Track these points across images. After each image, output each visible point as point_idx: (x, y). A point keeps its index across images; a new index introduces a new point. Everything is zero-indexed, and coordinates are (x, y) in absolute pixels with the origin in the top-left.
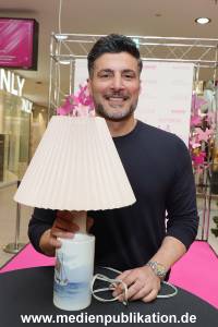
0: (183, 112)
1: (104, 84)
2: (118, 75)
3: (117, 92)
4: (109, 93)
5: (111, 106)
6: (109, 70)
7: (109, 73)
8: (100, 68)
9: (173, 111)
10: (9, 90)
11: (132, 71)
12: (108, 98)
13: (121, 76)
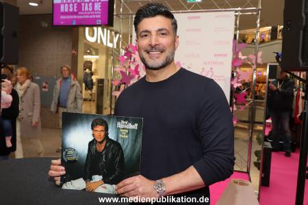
2: (154, 33)
3: (153, 47)
4: (149, 49)
5: (150, 58)
6: (147, 31)
7: (147, 33)
8: (141, 30)
9: (215, 55)
10: (105, 44)
11: (165, 29)
12: (148, 53)
13: (157, 34)
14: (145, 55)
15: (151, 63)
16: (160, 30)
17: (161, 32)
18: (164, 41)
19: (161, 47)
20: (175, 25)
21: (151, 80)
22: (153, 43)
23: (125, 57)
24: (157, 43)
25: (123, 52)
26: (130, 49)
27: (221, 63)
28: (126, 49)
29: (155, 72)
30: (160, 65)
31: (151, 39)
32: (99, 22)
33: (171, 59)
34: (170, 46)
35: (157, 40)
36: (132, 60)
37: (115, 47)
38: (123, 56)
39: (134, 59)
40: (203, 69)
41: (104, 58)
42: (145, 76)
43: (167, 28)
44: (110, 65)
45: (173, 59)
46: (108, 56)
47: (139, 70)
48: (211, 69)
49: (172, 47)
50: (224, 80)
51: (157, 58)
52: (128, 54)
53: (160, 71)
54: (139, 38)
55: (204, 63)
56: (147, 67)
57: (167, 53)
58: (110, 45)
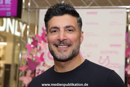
0: (120, 45)
1: (53, 37)
2: (62, 30)
3: (61, 42)
4: (57, 43)
5: (59, 51)
7: (56, 29)
9: (111, 45)
10: (13, 32)
11: (72, 26)
12: (57, 46)
13: (65, 31)
14: (54, 49)
15: (59, 55)
16: (67, 27)
17: (69, 29)
18: (71, 36)
19: (68, 41)
20: (80, 22)
21: (59, 70)
22: (62, 38)
23: (32, 46)
24: (65, 38)
25: (30, 41)
26: (37, 39)
27: (116, 52)
28: (33, 38)
29: (63, 63)
30: (67, 57)
31: (60, 34)
32: (9, 14)
33: (77, 51)
34: (76, 40)
35: (65, 36)
36: (38, 48)
37: (23, 35)
38: (30, 45)
39: (40, 48)
40: (101, 57)
41: (11, 45)
42: (54, 66)
43: (73, 25)
44: (17, 52)
45: (78, 52)
46: (15, 43)
47: (44, 57)
48: (108, 57)
49: (78, 42)
50: (119, 67)
51: (65, 51)
52: (35, 43)
53: (67, 62)
54: (49, 33)
55: (102, 52)
56: (56, 59)
57: (74, 47)
58: (18, 34)
